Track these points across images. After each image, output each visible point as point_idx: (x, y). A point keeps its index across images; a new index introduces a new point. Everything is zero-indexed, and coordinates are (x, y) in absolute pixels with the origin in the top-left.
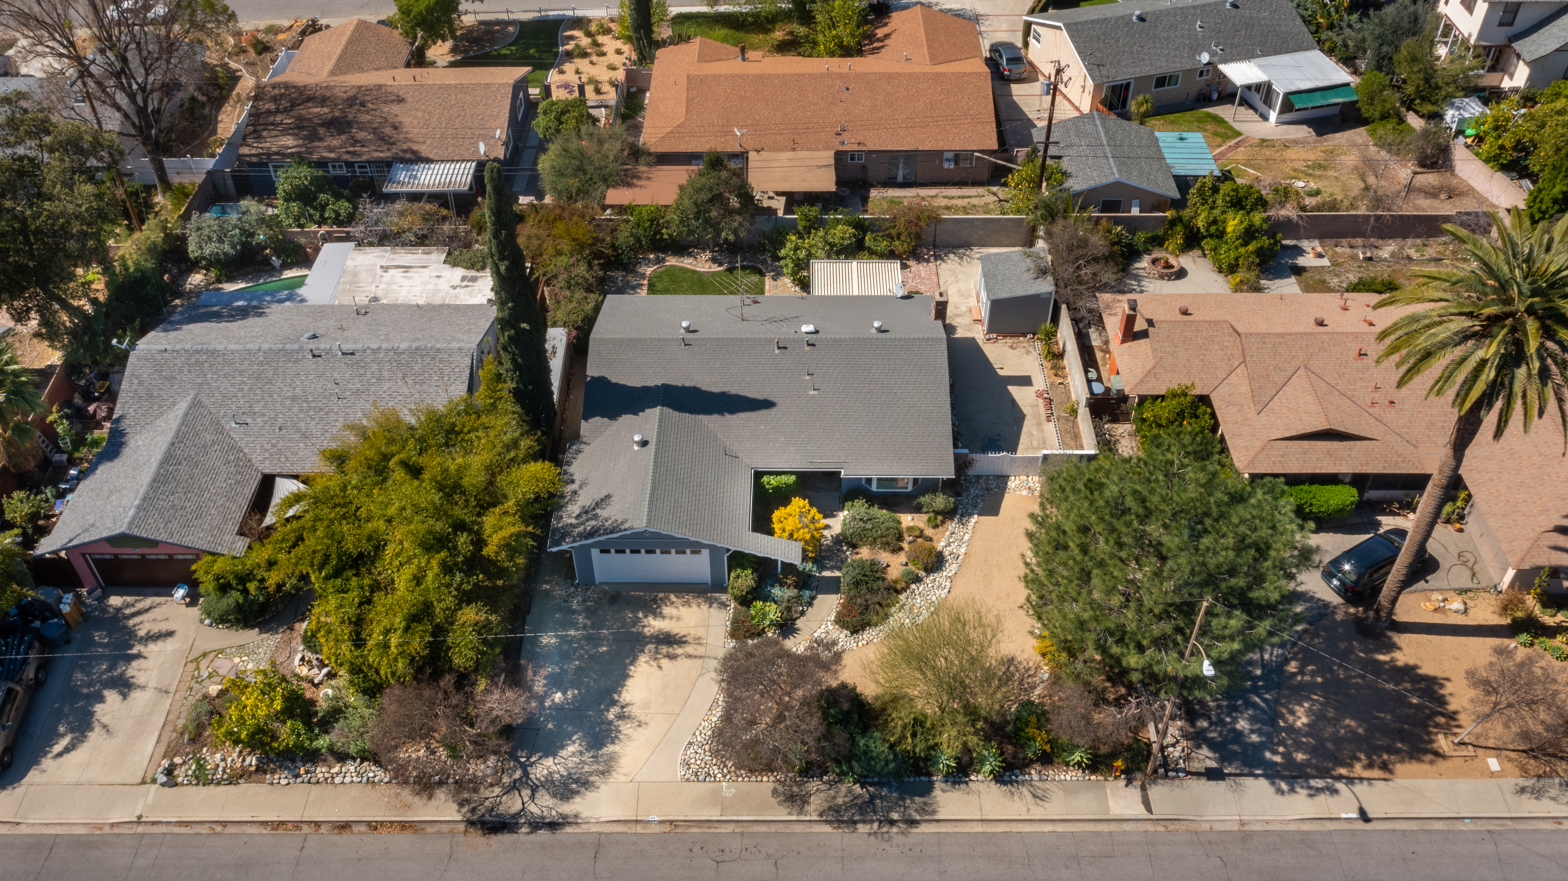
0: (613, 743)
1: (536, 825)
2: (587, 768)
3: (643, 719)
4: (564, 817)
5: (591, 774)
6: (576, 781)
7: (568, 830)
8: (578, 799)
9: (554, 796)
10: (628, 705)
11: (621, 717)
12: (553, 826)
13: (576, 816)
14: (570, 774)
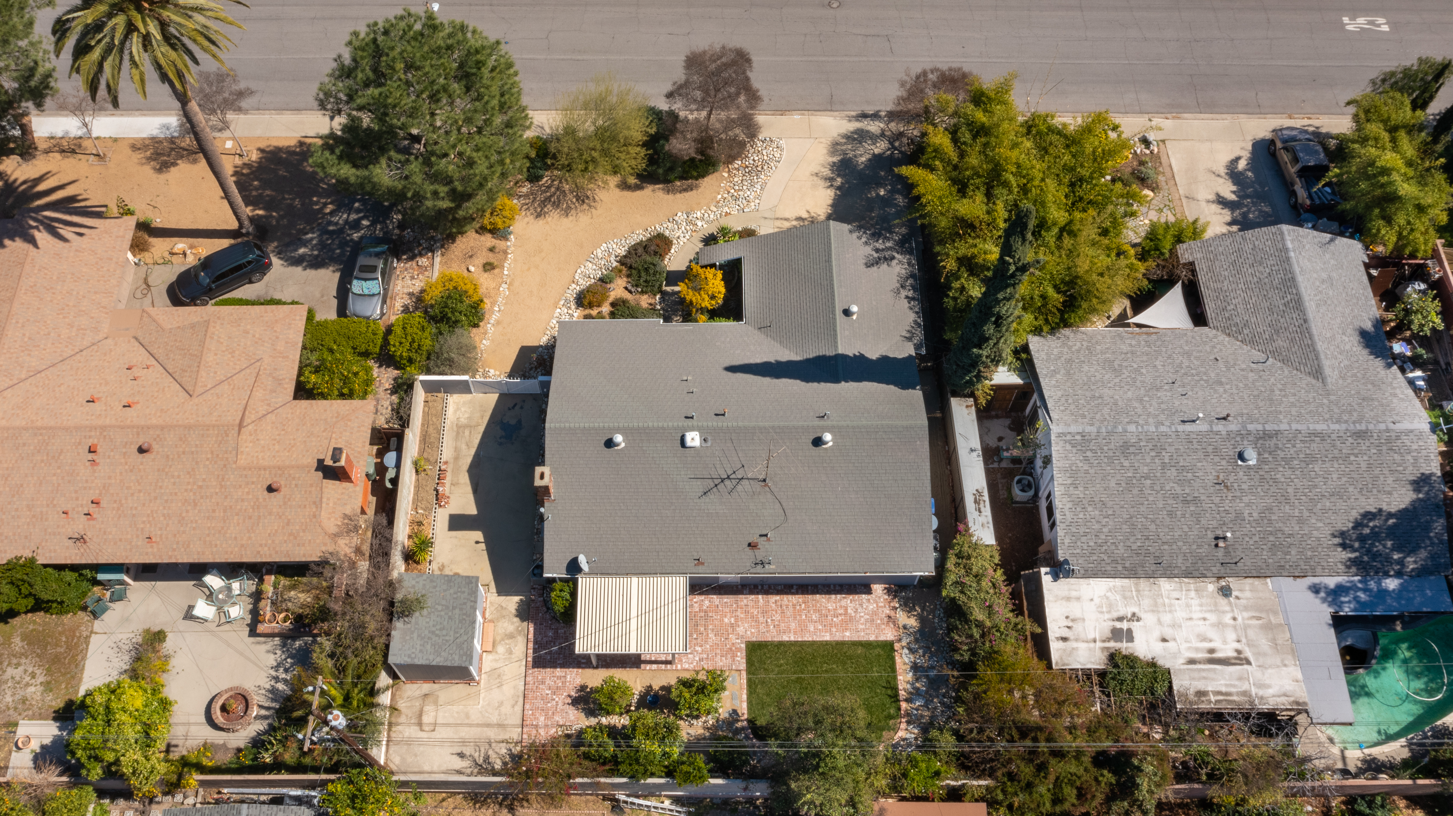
0: (834, 163)
1: (875, 116)
2: (850, 147)
3: (815, 178)
4: (857, 120)
5: (845, 143)
6: (855, 139)
7: (854, 113)
8: (852, 129)
9: (868, 132)
10: (828, 187)
11: (831, 179)
12: (864, 116)
13: (850, 121)
14: (860, 143)
